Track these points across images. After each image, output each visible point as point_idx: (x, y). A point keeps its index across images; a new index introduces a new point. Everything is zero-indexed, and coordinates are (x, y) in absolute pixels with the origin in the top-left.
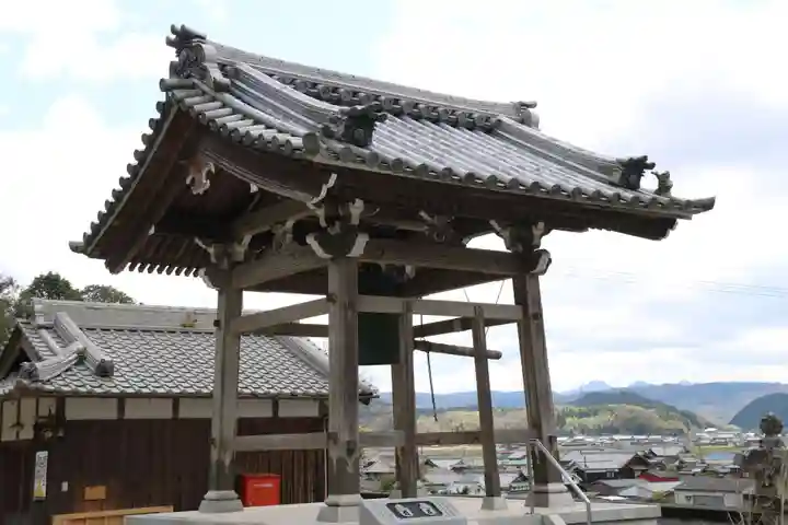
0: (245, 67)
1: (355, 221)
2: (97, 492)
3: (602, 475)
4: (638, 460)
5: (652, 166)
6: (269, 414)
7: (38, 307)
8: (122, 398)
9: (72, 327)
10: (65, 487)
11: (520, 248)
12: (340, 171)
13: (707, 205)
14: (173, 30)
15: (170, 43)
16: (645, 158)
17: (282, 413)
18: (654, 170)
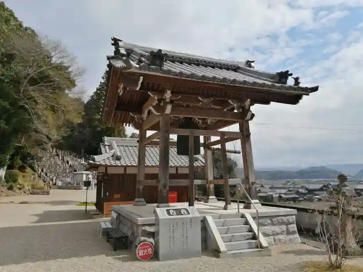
0: (135, 49)
1: (168, 100)
2: (117, 196)
3: (315, 190)
4: (324, 186)
5: (291, 75)
6: (175, 172)
7: (105, 140)
8: (125, 167)
9: (115, 146)
10: (107, 194)
11: (241, 110)
12: (144, 75)
13: (315, 89)
14: (112, 40)
15: (112, 44)
16: (288, 71)
17: (179, 172)
18: (292, 76)
